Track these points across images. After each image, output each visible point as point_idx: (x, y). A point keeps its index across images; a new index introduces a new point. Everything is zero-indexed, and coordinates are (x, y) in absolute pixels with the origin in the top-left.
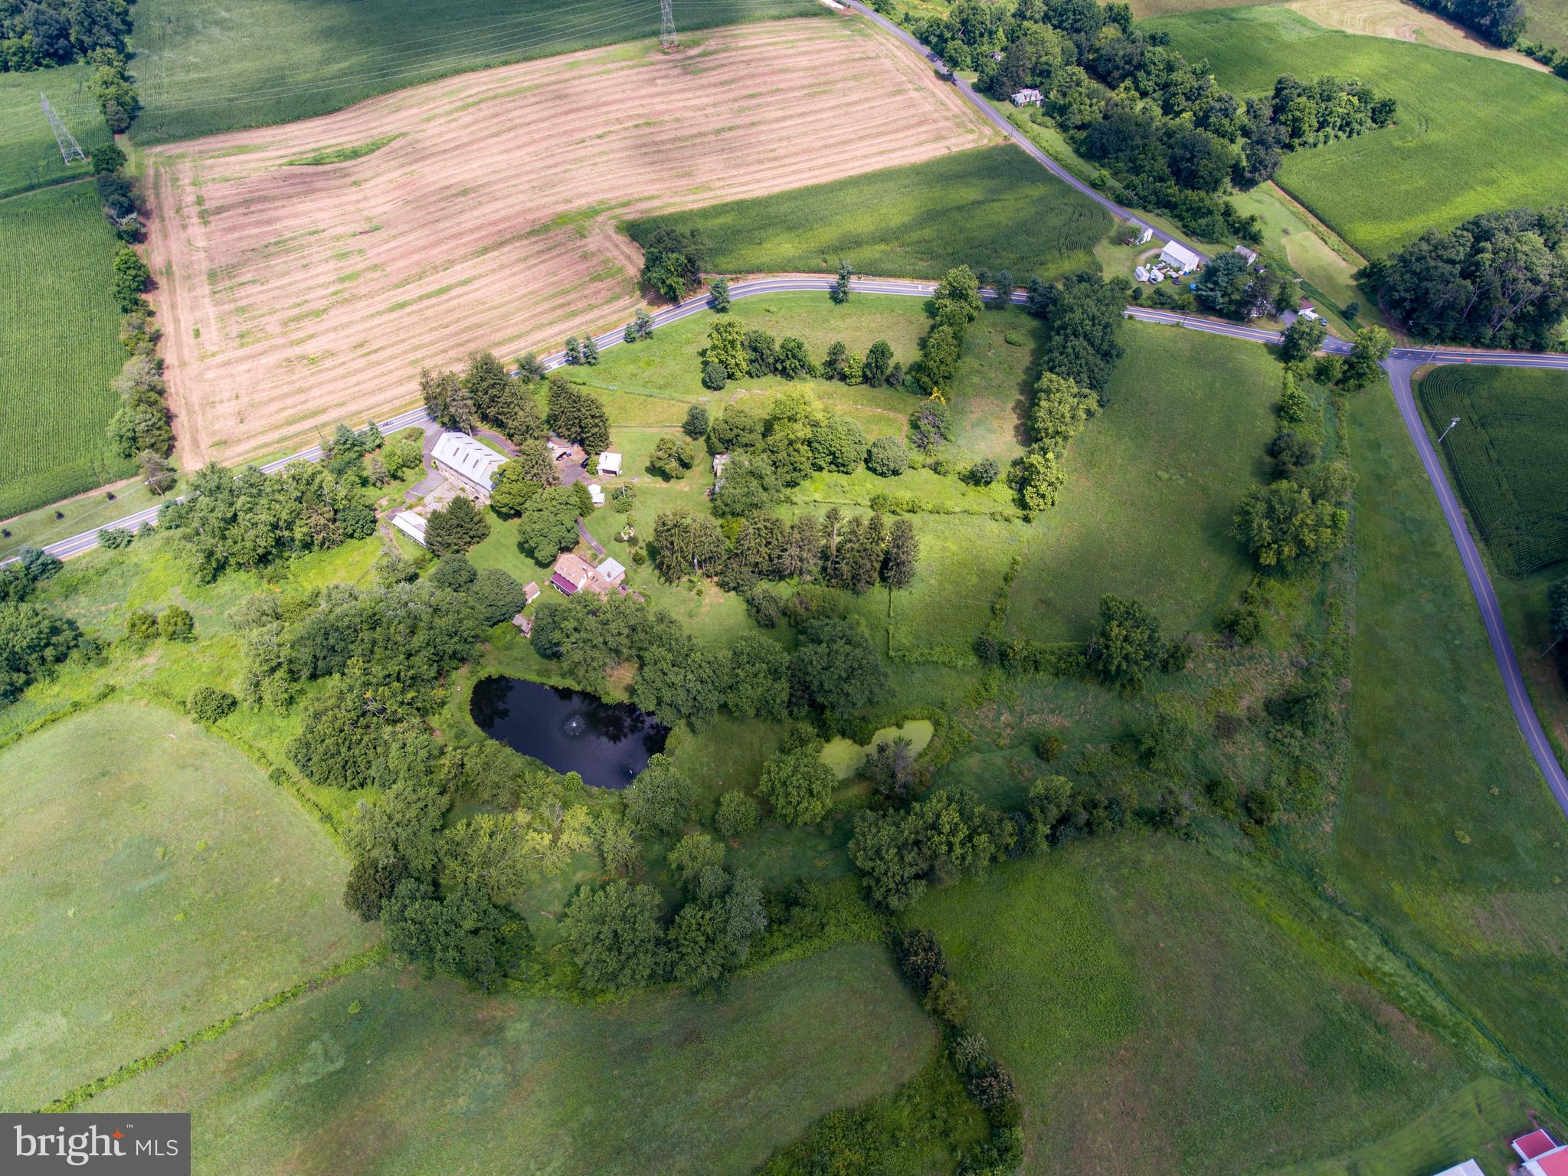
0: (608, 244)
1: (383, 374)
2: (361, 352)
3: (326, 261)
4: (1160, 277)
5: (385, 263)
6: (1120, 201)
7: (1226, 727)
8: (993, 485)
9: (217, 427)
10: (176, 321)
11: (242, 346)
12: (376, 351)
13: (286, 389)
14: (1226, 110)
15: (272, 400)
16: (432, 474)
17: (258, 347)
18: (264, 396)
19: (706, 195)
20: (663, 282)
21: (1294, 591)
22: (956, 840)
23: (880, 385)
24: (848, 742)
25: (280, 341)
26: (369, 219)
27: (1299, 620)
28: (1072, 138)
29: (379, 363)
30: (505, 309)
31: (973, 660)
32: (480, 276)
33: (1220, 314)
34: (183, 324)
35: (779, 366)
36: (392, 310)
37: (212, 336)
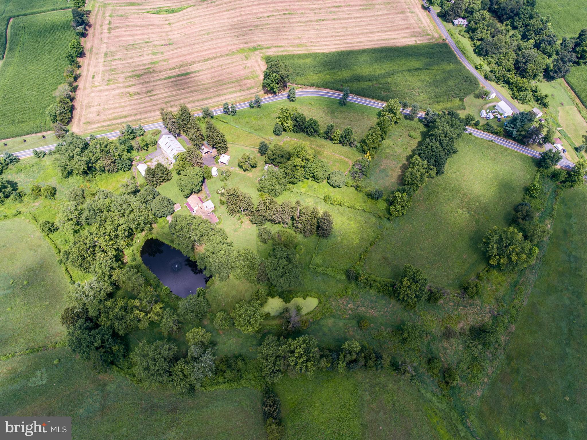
0: (256, 64)
1: (154, 105)
2: (149, 94)
3: (149, 54)
4: (492, 116)
5: (169, 59)
6: (486, 77)
7: (448, 334)
8: (379, 201)
9: (89, 116)
10: (88, 71)
11: (108, 85)
12: (154, 95)
13: (118, 105)
14: (550, 41)
15: (111, 109)
16: (158, 150)
17: (113, 86)
18: (109, 106)
19: (303, 48)
21: (504, 278)
22: (300, 361)
23: (346, 145)
24: (281, 300)
25: (122, 85)
26: (170, 40)
27: (501, 292)
28: (474, 44)
29: (154, 100)
30: (208, 86)
31: (344, 277)
32: (203, 70)
33: (514, 139)
34: (90, 73)
35: (305, 130)
36: (165, 79)
37: (98, 79)
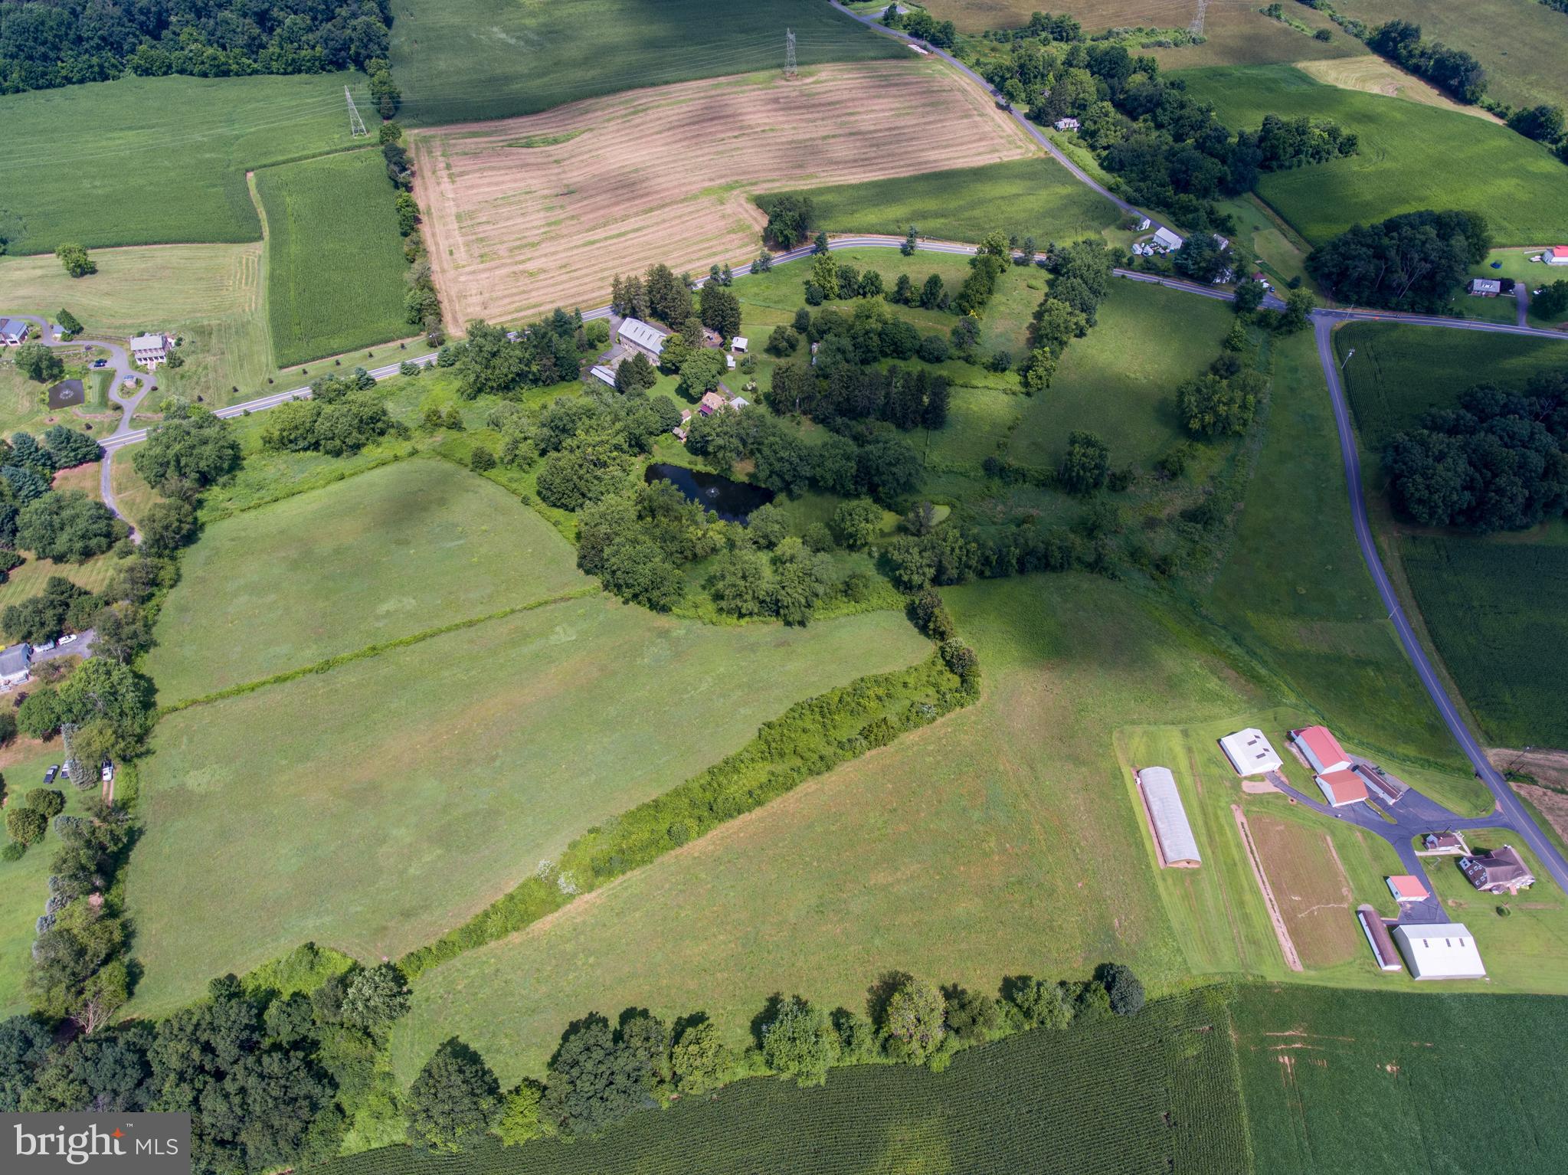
0: (740, 210)
1: (581, 285)
2: (564, 270)
3: (538, 211)
4: (1151, 252)
5: (580, 215)
6: (1130, 201)
7: (1151, 523)
8: (1007, 372)
9: (469, 310)
10: (437, 244)
11: (482, 262)
12: (575, 270)
13: (514, 290)
14: (1219, 137)
15: (505, 297)
16: (616, 347)
17: (493, 264)
18: (499, 294)
19: (814, 181)
20: (782, 233)
21: (1216, 452)
22: (957, 546)
23: (932, 309)
24: (893, 513)
25: (509, 261)
26: (567, 186)
27: (1215, 469)
28: (1098, 155)
29: (578, 278)
30: (666, 249)
31: (981, 472)
32: (648, 226)
33: (1192, 278)
34: (441, 247)
35: (861, 291)
36: (585, 245)
37: (461, 255)
